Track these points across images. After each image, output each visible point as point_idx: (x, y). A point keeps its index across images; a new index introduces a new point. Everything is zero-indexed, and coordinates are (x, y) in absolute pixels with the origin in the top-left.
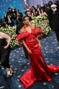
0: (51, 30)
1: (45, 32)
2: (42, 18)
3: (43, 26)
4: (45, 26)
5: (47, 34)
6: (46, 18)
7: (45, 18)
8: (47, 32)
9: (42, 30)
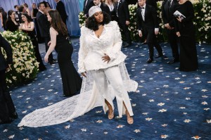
0: (38, 66)
1: (24, 71)
2: (15, 36)
3: (18, 56)
4: (23, 56)
5: (28, 76)
6: (26, 37)
7: (23, 37)
8: (29, 71)
9: (15, 66)
